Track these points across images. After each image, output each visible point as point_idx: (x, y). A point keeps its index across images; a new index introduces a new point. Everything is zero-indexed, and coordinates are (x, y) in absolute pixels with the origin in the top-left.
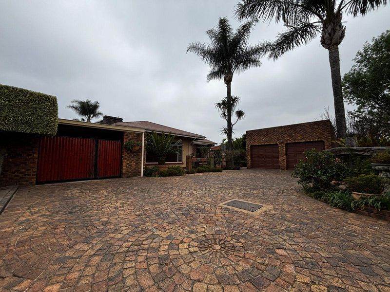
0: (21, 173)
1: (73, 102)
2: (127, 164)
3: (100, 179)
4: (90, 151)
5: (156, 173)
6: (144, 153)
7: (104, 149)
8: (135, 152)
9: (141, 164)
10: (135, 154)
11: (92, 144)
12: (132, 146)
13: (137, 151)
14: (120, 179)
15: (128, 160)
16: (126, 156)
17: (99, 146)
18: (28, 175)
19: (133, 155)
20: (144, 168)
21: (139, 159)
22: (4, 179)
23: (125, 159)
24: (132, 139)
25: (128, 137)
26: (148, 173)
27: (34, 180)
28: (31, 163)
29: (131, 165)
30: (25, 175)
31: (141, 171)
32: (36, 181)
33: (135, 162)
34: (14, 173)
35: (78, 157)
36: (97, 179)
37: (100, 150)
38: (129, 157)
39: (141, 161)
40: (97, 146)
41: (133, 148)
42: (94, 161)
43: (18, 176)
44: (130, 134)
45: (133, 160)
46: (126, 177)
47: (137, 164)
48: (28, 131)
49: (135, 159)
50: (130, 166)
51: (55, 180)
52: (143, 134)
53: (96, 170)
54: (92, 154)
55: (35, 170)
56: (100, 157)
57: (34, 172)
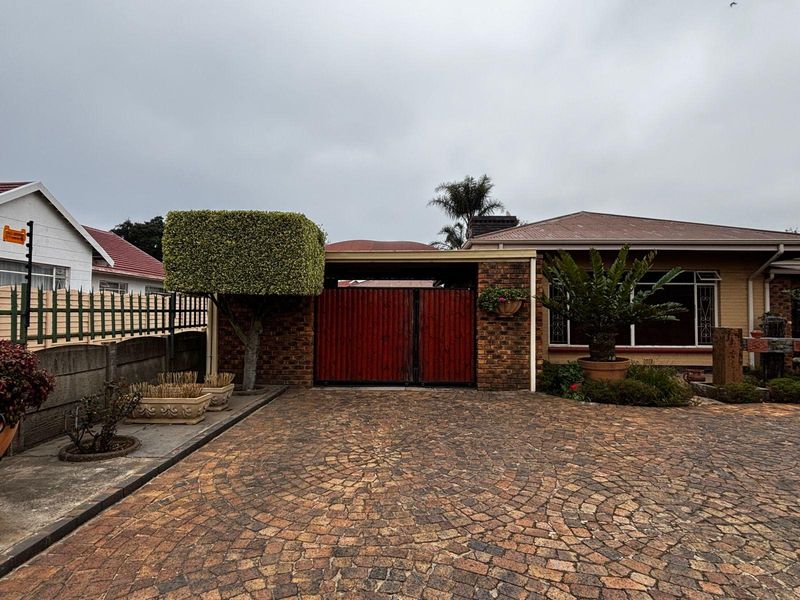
0: (291, 363)
1: (437, 190)
2: (490, 352)
3: (427, 385)
4: (404, 316)
5: (577, 386)
6: (539, 320)
7: (432, 312)
8: (508, 319)
9: (529, 353)
10: (509, 323)
11: (406, 301)
12: (497, 304)
13: (516, 314)
14: (469, 391)
15: (491, 342)
16: (484, 329)
17: (421, 304)
18: (300, 368)
19: (503, 328)
20: (537, 367)
21: (523, 338)
22: (271, 371)
23: (483, 338)
24: (499, 282)
25: (489, 276)
26: (553, 383)
27: (309, 378)
28: (303, 344)
29: (498, 357)
30: (296, 367)
31: (529, 374)
32: (314, 379)
33: (510, 348)
34: (281, 362)
35: (381, 333)
36: (419, 385)
37: (424, 315)
38: (492, 333)
39: (529, 344)
40: (417, 306)
41: (502, 309)
42: (411, 342)
43: (287, 368)
44: (493, 267)
45: (504, 343)
46: (485, 389)
47: (517, 352)
48: (263, 292)
49: (511, 338)
50: (494, 357)
51: (344, 379)
52: (533, 263)
53: (416, 365)
54: (406, 325)
55: (311, 358)
56: (423, 333)
57: (307, 362)
